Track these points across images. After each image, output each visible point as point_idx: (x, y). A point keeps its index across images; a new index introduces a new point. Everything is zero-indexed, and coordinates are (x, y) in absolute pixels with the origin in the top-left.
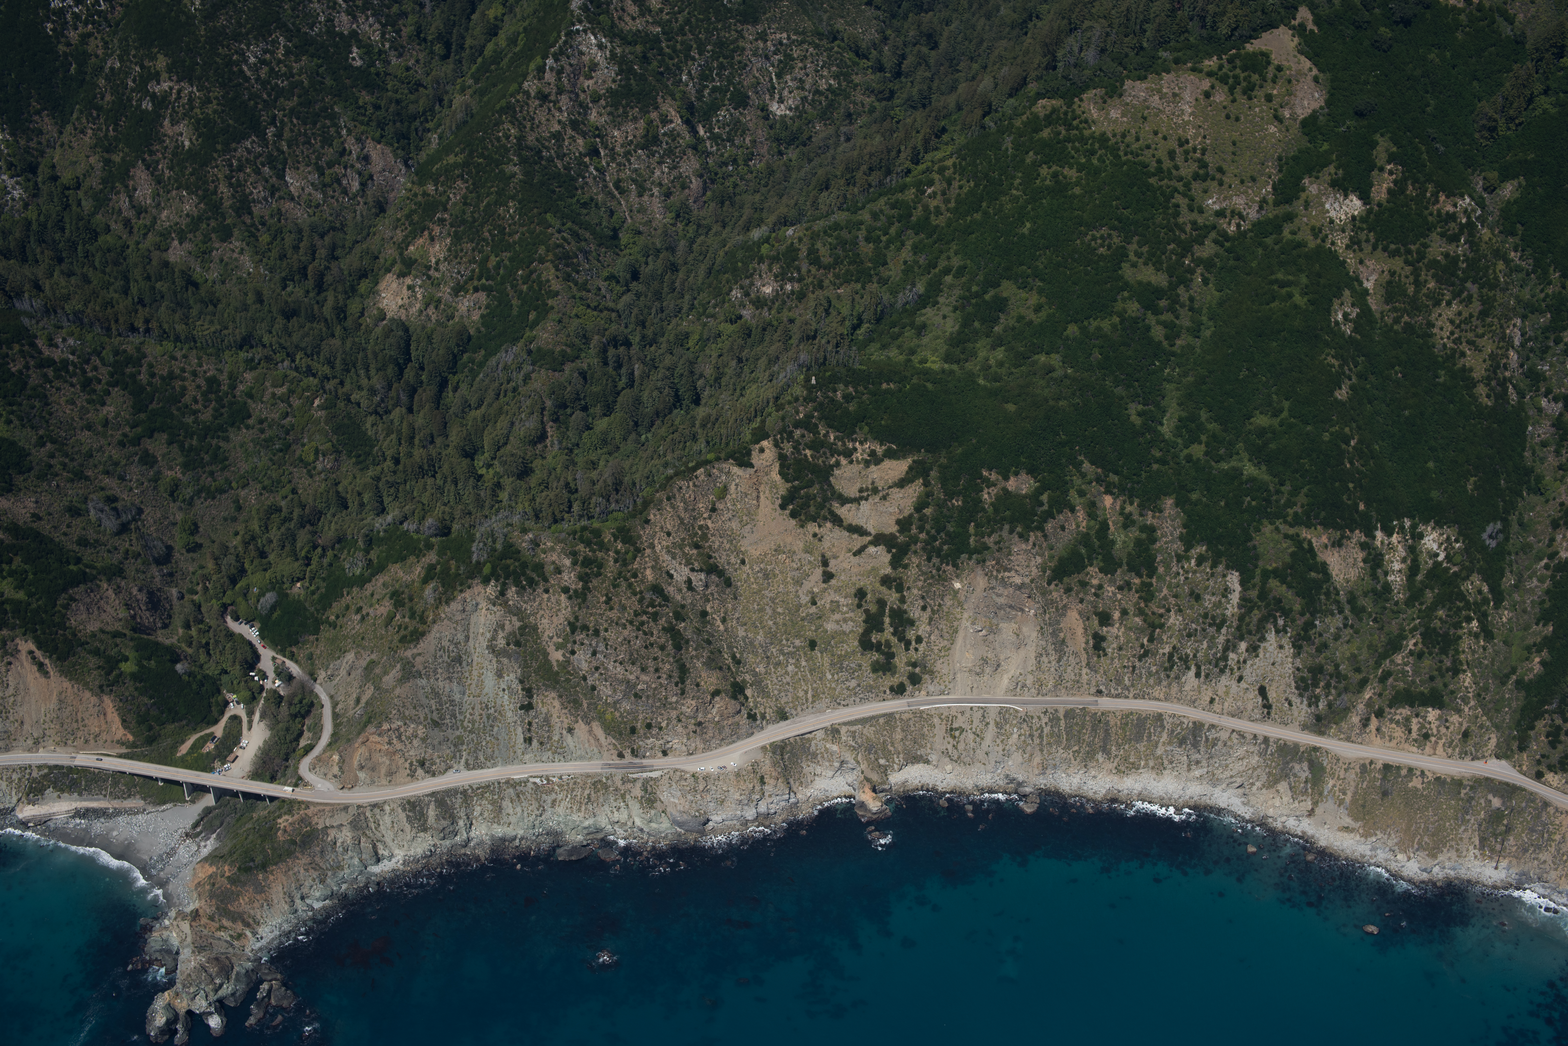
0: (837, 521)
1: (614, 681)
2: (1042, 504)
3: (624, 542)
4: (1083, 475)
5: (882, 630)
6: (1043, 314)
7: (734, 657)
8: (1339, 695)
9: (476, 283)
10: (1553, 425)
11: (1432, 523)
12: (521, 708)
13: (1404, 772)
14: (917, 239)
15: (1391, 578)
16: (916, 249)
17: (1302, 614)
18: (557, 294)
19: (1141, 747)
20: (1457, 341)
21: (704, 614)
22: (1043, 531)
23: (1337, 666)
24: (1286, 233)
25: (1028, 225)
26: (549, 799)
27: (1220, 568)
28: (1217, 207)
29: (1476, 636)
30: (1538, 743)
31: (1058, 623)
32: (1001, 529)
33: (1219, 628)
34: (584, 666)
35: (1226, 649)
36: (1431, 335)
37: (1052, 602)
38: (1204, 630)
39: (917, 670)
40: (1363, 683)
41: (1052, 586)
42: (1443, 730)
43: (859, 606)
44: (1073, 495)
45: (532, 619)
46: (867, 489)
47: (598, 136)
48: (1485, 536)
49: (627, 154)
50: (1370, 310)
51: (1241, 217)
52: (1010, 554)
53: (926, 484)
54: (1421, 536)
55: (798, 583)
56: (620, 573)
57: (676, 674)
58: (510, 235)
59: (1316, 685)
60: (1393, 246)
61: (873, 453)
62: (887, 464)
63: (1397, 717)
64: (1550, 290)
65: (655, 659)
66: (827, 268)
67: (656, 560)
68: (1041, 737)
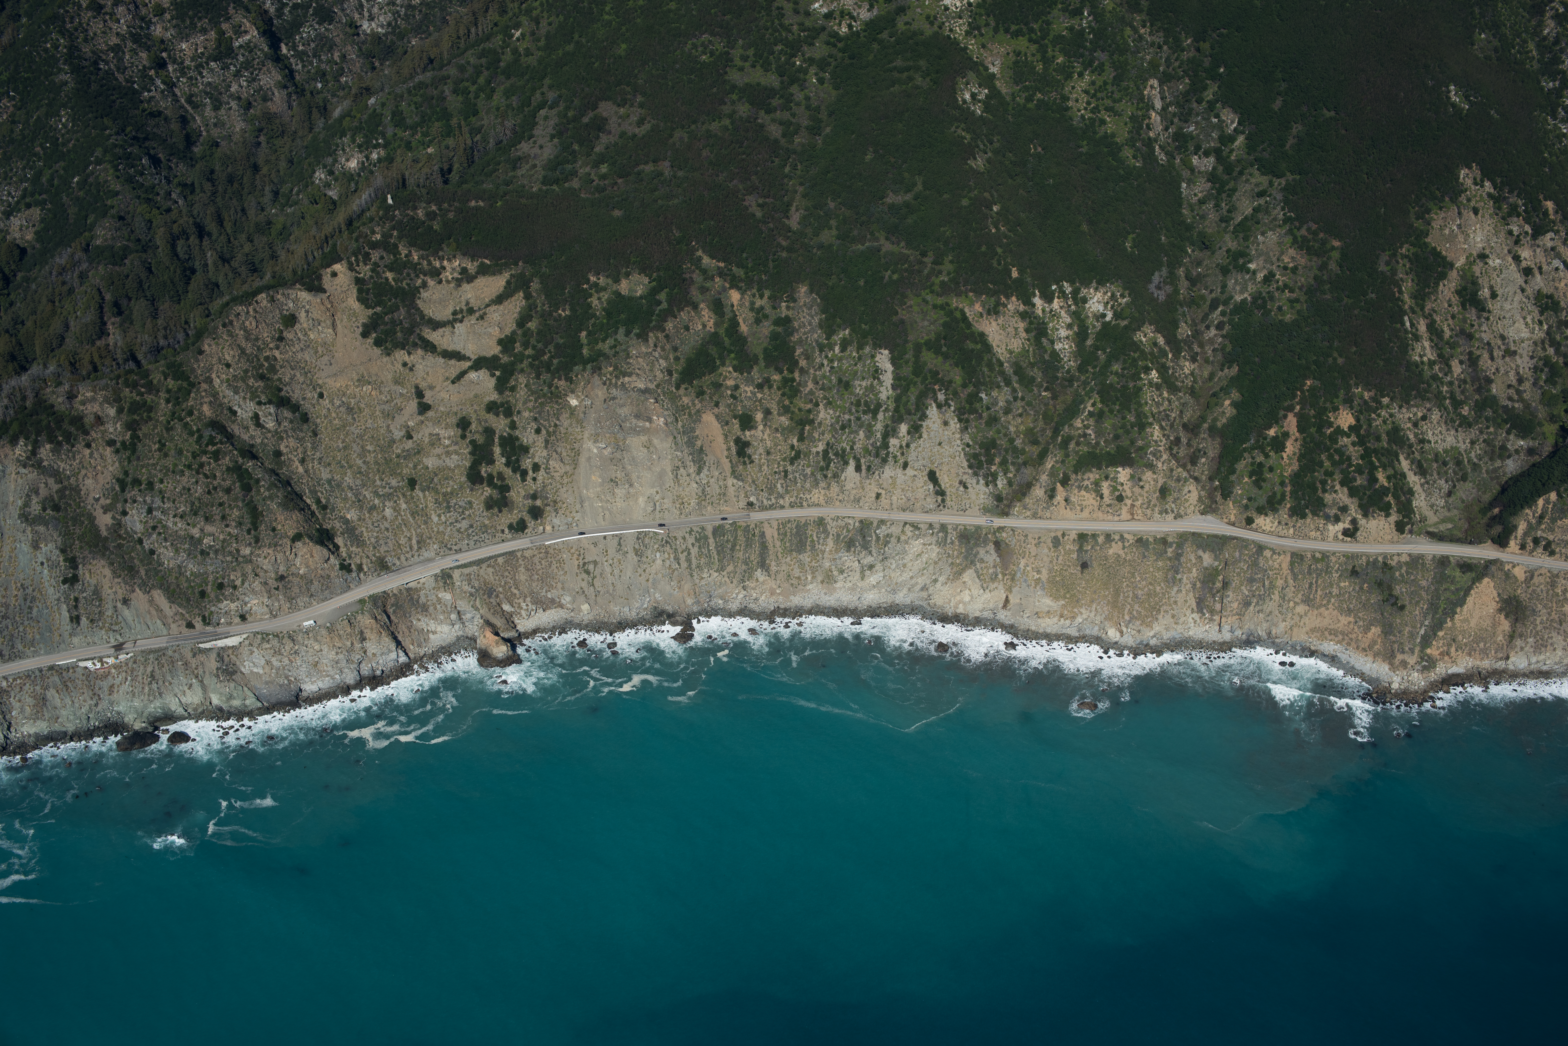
0: (430, 347)
1: (175, 540)
2: (659, 303)
3: (175, 378)
4: (704, 272)
5: (491, 462)
6: (647, 127)
7: (318, 502)
8: (1018, 471)
9: (27, 200)
10: (1209, 180)
11: (1094, 284)
12: (64, 582)
13: (1101, 539)
14: (508, 84)
15: (1058, 346)
16: (508, 94)
17: (964, 386)
18: (117, 194)
19: (806, 557)
20: (1095, 110)
21: (278, 454)
22: (664, 330)
23: (1012, 441)
24: (900, 25)
25: (624, 46)
26: (105, 684)
27: (867, 349)
28: (825, 10)
29: (1158, 387)
30: (1242, 487)
31: (693, 430)
32: (616, 333)
33: (875, 413)
34: (139, 527)
35: (886, 435)
36: (1068, 109)
37: (684, 408)
38: (858, 419)
39: (538, 503)
40: (1043, 455)
41: (682, 391)
42: (1137, 490)
43: (463, 437)
44: (694, 292)
45: (73, 480)
46: (461, 311)
47: (165, 50)
48: (1152, 287)
49: (199, 67)
50: (999, 92)
51: (852, 18)
52: (628, 356)
53: (528, 297)
54: (1085, 300)
55: (389, 416)
56: (174, 414)
57: (247, 520)
58: (64, 144)
59: (990, 462)
60: (1014, 28)
61: (464, 271)
62: (481, 281)
63: (1086, 483)
64: (1185, 56)
65: (221, 504)
66: (413, 128)
67: (215, 395)
68: (689, 560)
